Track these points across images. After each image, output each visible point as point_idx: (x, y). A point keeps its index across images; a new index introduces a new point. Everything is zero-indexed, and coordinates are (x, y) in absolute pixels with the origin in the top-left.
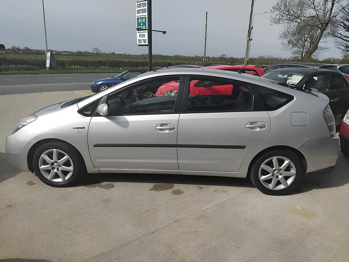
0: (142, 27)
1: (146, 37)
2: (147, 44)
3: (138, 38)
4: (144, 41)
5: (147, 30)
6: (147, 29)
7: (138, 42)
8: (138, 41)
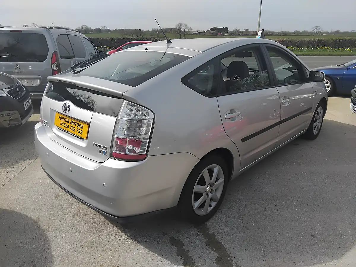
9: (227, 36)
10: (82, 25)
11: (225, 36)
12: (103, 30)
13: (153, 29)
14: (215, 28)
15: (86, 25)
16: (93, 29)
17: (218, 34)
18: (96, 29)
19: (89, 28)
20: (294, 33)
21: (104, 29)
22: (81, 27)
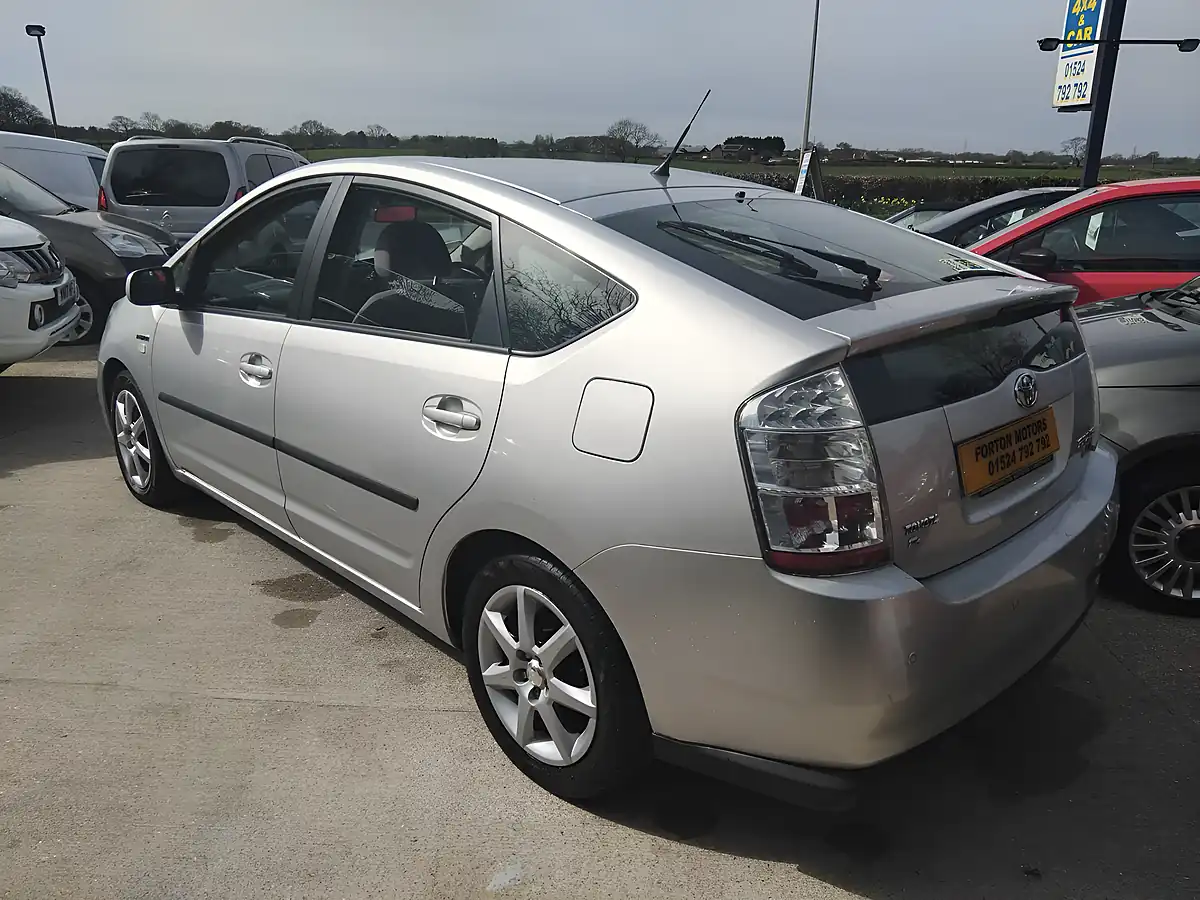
0: (1080, 31)
1: (1088, 76)
2: (1087, 100)
3: (1061, 80)
4: (1080, 91)
5: (1096, 42)
6: (1097, 38)
7: (1055, 98)
8: (1057, 92)
9: (779, 164)
10: (305, 121)
11: (773, 164)
12: (373, 138)
13: (537, 137)
14: (740, 139)
15: (319, 122)
16: (339, 135)
17: (749, 160)
18: (350, 135)
19: (328, 130)
20: (1004, 159)
21: (376, 134)
22: (300, 126)
